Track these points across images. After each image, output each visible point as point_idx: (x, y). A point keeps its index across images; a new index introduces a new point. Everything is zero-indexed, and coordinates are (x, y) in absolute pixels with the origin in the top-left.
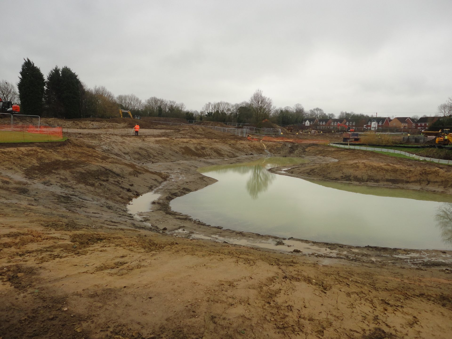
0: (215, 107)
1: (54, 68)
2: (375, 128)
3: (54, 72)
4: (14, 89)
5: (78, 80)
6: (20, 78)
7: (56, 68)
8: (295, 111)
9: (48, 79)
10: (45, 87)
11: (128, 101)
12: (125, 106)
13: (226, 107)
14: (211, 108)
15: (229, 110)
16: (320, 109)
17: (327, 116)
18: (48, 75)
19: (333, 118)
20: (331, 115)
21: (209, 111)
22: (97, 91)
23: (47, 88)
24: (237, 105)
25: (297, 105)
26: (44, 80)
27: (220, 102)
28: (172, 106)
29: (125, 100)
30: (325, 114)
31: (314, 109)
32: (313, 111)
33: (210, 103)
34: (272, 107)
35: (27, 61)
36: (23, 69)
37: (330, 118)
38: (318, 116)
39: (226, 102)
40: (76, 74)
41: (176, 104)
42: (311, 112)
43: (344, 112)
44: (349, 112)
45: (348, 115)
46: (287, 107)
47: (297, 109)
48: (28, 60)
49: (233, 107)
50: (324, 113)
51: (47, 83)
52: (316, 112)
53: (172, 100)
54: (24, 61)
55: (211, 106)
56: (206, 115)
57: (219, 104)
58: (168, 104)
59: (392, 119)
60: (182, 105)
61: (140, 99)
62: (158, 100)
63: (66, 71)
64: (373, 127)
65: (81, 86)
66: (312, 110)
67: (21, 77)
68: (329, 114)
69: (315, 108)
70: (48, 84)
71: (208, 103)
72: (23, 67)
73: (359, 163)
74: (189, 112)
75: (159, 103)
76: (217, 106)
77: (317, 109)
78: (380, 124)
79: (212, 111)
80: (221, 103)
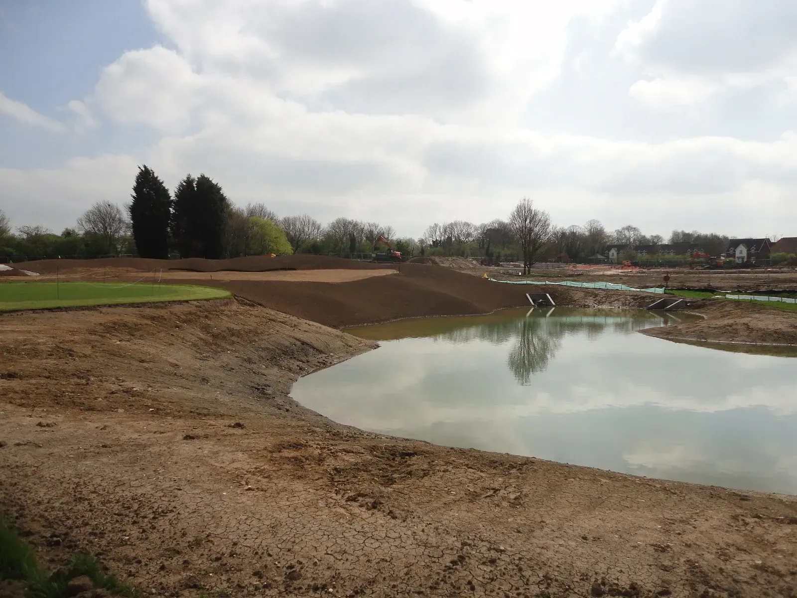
0: (445, 231)
1: (186, 179)
2: (743, 258)
3: (184, 184)
4: (120, 215)
5: (222, 195)
6: (134, 197)
7: (188, 178)
8: (587, 234)
9: (176, 196)
10: (171, 209)
11: (298, 225)
12: (295, 235)
13: (464, 231)
14: (438, 233)
15: (469, 235)
16: (635, 228)
17: (648, 241)
18: (176, 191)
19: (660, 243)
20: (655, 237)
21: (434, 237)
22: (252, 213)
23: (174, 211)
24: (483, 226)
25: (591, 222)
26: (170, 197)
27: (453, 222)
28: (371, 232)
29: (294, 225)
30: (644, 237)
31: (623, 229)
32: (621, 232)
33: (436, 225)
34: (550, 227)
35: (143, 169)
36: (137, 182)
37: (655, 244)
38: (632, 240)
39: (463, 221)
40: (219, 185)
41: (379, 228)
42: (617, 234)
43: (680, 230)
44: (688, 231)
45: (687, 236)
46: (573, 226)
47: (591, 230)
48: (145, 167)
49: (476, 229)
50: (643, 234)
51: (174, 203)
52: (627, 233)
53: (371, 222)
54: (139, 171)
55: (438, 230)
56: (431, 245)
57: (452, 226)
58: (365, 228)
59: (772, 241)
60: (389, 229)
61: (318, 222)
62: (350, 223)
63: (204, 182)
64: (738, 258)
65: (228, 206)
66: (620, 229)
67: (135, 195)
68: (652, 236)
69: (625, 226)
70: (177, 204)
71: (433, 225)
72: (138, 179)
73: (736, 324)
74: (400, 242)
75: (350, 227)
76: (448, 229)
77: (629, 228)
78: (753, 251)
79: (441, 238)
80: (456, 224)
